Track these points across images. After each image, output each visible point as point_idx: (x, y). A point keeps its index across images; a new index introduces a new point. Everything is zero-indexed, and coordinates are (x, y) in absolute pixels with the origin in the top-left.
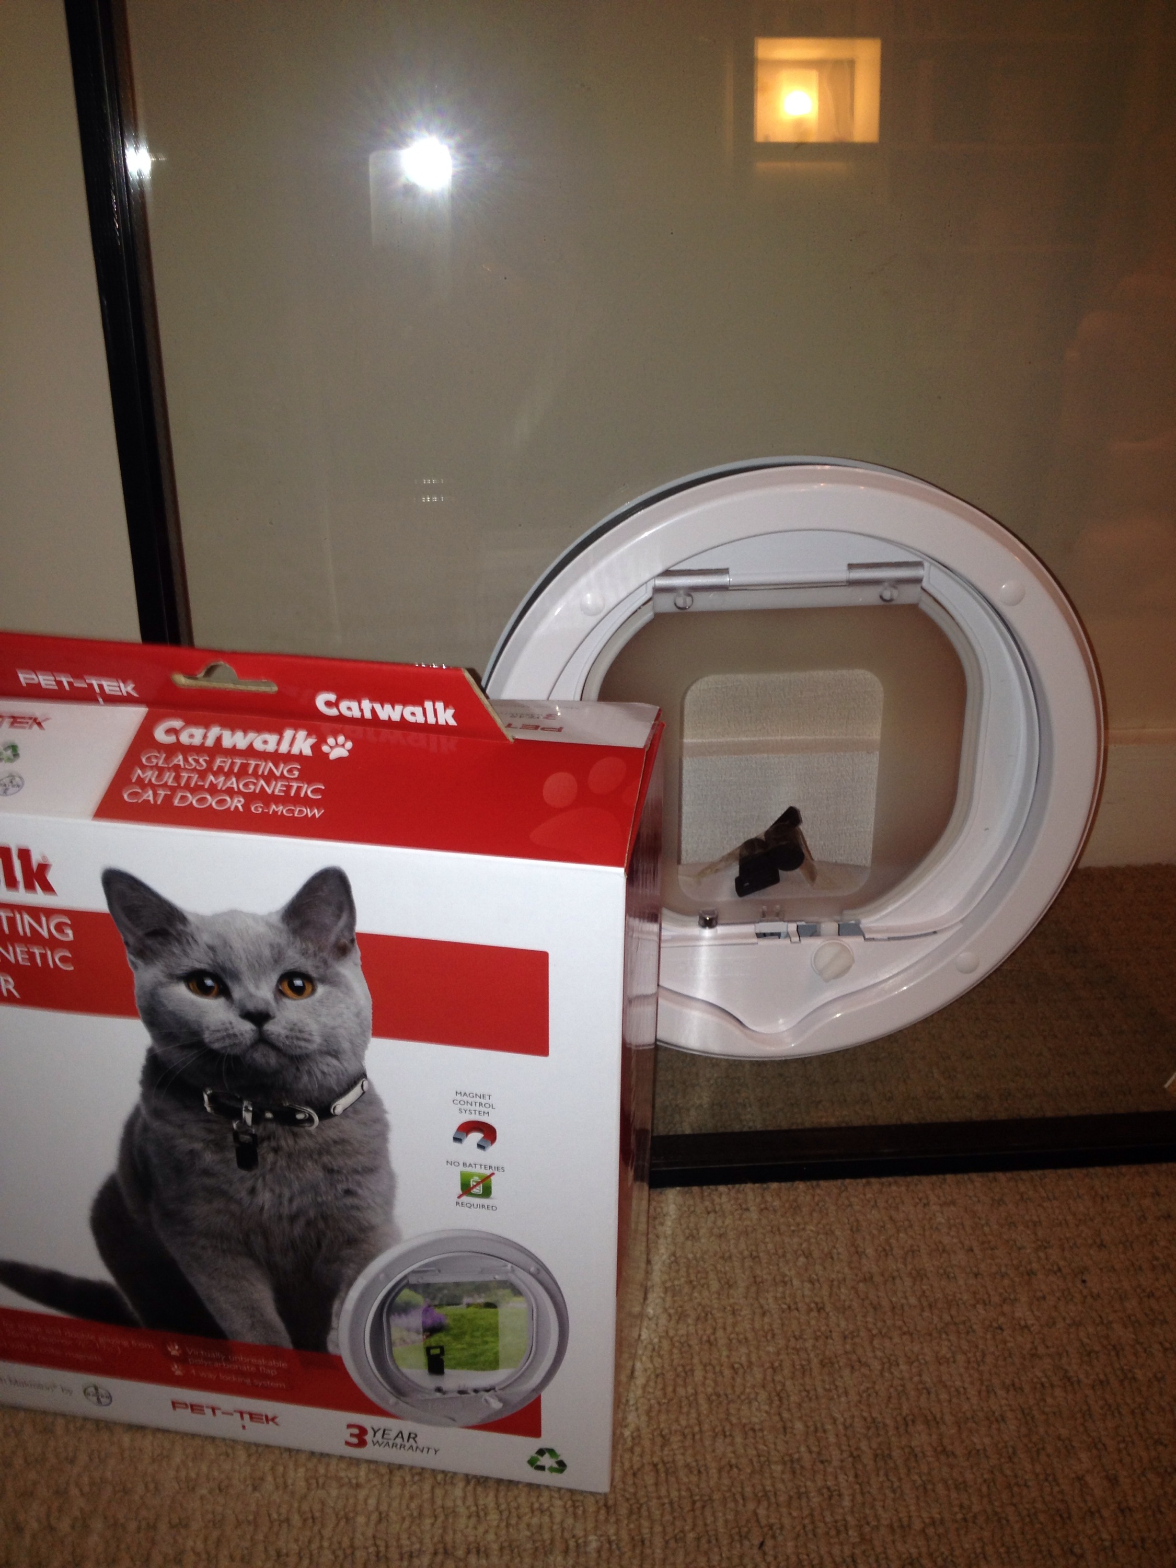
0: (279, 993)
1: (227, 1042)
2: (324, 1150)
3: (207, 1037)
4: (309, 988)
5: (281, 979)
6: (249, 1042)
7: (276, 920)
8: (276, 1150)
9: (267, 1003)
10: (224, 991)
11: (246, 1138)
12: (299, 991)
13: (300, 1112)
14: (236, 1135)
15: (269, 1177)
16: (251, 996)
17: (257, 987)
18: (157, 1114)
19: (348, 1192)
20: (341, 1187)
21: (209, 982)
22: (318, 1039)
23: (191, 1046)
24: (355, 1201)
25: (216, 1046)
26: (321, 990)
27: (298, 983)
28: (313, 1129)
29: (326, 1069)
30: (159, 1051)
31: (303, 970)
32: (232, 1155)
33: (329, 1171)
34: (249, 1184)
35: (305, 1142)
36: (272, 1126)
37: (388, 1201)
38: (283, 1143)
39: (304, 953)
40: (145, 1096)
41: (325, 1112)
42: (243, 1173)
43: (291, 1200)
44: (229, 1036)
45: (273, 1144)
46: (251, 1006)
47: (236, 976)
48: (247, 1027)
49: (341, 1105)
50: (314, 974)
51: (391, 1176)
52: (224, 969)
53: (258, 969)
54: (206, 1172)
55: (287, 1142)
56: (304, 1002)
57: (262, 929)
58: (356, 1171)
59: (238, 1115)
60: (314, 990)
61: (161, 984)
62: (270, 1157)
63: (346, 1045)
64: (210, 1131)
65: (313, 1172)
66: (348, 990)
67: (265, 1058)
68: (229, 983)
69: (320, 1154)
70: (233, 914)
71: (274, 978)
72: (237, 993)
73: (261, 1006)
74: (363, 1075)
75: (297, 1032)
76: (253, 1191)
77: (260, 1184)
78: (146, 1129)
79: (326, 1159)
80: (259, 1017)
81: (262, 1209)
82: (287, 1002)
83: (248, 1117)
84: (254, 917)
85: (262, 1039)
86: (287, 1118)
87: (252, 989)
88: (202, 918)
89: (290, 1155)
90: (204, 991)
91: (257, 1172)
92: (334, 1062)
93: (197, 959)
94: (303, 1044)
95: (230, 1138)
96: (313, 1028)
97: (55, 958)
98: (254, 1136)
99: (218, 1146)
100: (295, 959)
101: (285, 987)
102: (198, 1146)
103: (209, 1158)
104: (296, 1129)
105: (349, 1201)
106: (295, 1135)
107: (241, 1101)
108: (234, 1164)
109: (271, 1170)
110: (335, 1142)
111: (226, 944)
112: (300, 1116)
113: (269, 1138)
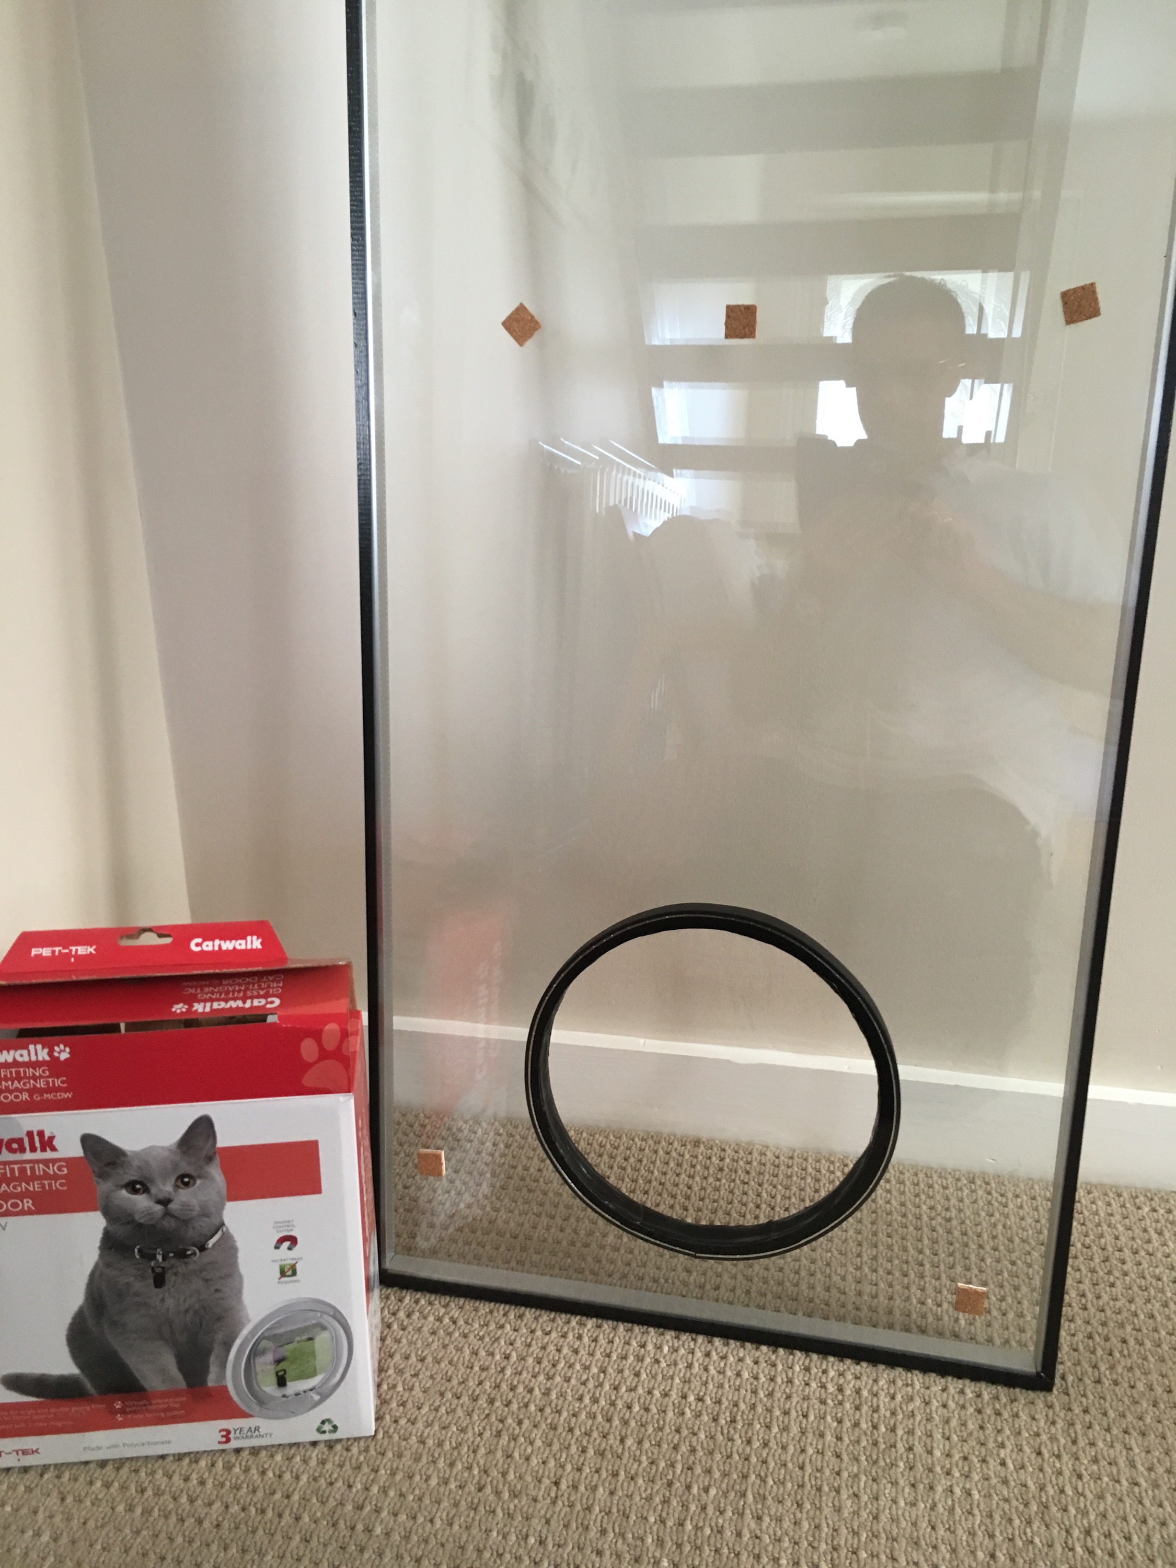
0: (176, 1187)
1: (148, 1217)
2: (203, 1269)
3: (137, 1217)
4: (192, 1182)
5: (177, 1180)
6: (160, 1216)
7: (174, 1148)
8: (176, 1274)
9: (170, 1193)
10: (146, 1190)
11: (158, 1270)
12: (187, 1185)
13: (188, 1250)
14: (153, 1269)
15: (172, 1290)
16: (161, 1191)
17: (164, 1185)
18: (108, 1265)
19: (217, 1291)
20: (212, 1289)
21: (138, 1186)
22: (197, 1209)
23: (128, 1223)
24: (220, 1295)
25: (142, 1221)
26: (198, 1182)
27: (186, 1180)
28: (195, 1258)
29: (201, 1224)
30: (110, 1228)
31: (188, 1172)
32: (151, 1281)
33: (207, 1281)
34: (160, 1297)
35: (191, 1267)
36: (173, 1261)
37: (239, 1292)
38: (179, 1269)
39: (189, 1164)
40: (101, 1256)
41: (202, 1248)
42: (157, 1290)
43: (185, 1301)
44: (149, 1214)
45: (174, 1270)
46: (161, 1196)
47: (153, 1181)
48: (159, 1208)
49: (211, 1243)
50: (194, 1174)
51: (241, 1277)
52: (146, 1178)
53: (165, 1177)
54: (137, 1294)
55: (182, 1269)
56: (190, 1190)
57: (166, 1154)
58: (222, 1278)
59: (154, 1257)
60: (195, 1183)
61: (113, 1191)
62: (173, 1278)
63: (213, 1210)
64: (139, 1269)
65: (197, 1283)
66: (213, 1180)
67: (169, 1224)
68: (148, 1185)
69: (201, 1271)
70: (152, 1148)
71: (173, 1180)
72: (153, 1190)
73: (167, 1196)
74: (223, 1224)
75: (186, 1206)
76: (163, 1300)
77: (167, 1295)
78: (101, 1275)
79: (204, 1273)
80: (165, 1202)
81: (168, 1309)
82: (180, 1191)
83: (160, 1258)
84: (162, 1148)
85: (167, 1214)
86: (182, 1255)
87: (161, 1186)
88: (136, 1154)
89: (184, 1275)
90: (135, 1191)
91: (166, 1287)
92: (207, 1220)
93: (132, 1175)
94: (189, 1212)
95: (150, 1271)
96: (194, 1202)
97: (56, 1185)
98: (163, 1268)
99: (143, 1277)
100: (185, 1168)
101: (179, 1183)
102: (131, 1279)
103: (138, 1286)
104: (186, 1260)
105: (217, 1295)
106: (186, 1263)
107: (156, 1249)
108: (153, 1286)
109: (173, 1286)
110: (209, 1263)
111: (147, 1164)
112: (189, 1253)
113: (172, 1268)
